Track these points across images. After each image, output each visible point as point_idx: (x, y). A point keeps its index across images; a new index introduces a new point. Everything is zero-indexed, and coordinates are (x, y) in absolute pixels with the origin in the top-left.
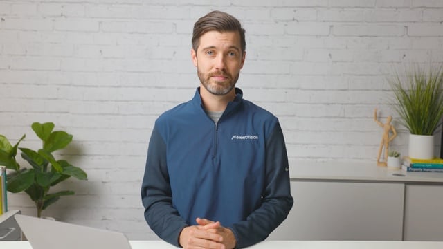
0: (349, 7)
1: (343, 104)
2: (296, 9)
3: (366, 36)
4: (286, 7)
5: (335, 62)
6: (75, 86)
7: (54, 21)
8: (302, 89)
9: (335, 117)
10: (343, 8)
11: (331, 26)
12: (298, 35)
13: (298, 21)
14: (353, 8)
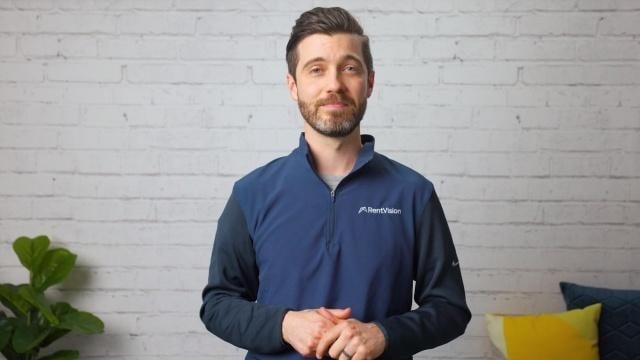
0: (551, 35)
1: (540, 201)
2: (458, 39)
3: (582, 84)
4: (440, 36)
5: (528, 129)
6: (80, 174)
7: (45, 64)
8: (470, 176)
9: (527, 223)
10: (540, 37)
11: (521, 68)
12: (462, 84)
13: (462, 60)
14: (557, 36)
